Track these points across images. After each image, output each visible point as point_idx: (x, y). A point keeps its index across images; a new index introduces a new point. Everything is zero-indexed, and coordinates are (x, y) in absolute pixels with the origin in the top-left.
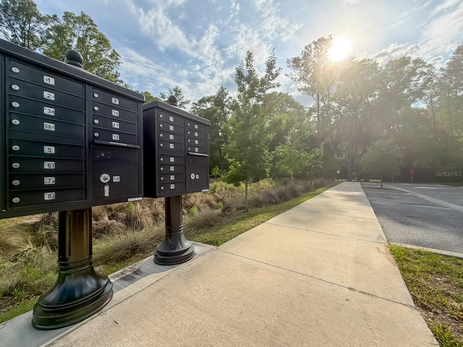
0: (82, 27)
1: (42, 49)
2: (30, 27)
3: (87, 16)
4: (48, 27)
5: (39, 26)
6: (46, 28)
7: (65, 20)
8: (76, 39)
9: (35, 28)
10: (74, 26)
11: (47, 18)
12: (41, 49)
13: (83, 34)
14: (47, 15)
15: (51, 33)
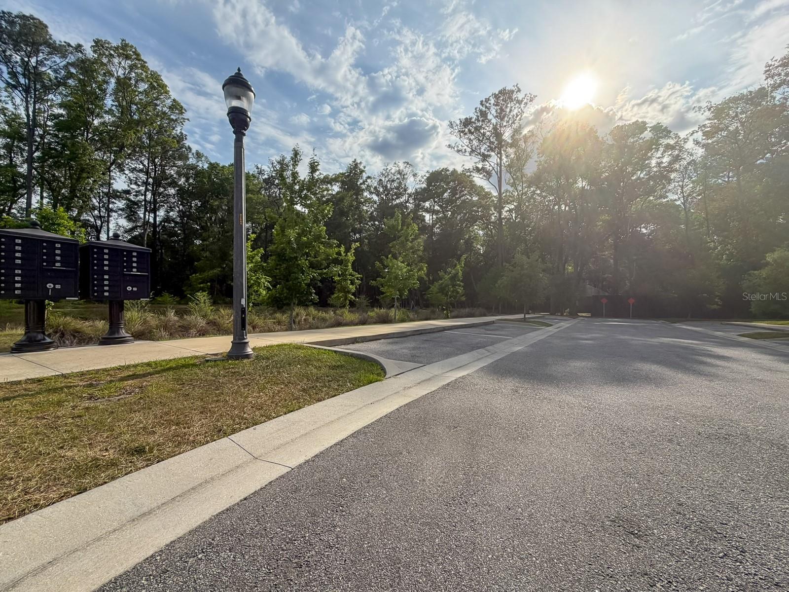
0: (122, 63)
1: (59, 94)
2: (37, 61)
3: (132, 47)
4: (67, 60)
5: (53, 60)
6: (64, 63)
7: (95, 52)
8: (113, 81)
9: (45, 62)
10: (109, 61)
11: (65, 47)
12: (57, 94)
13: (124, 74)
14: (65, 42)
15: (73, 70)
